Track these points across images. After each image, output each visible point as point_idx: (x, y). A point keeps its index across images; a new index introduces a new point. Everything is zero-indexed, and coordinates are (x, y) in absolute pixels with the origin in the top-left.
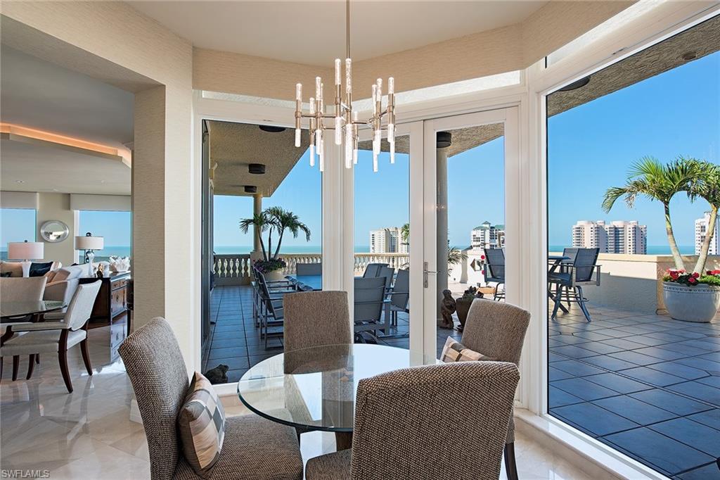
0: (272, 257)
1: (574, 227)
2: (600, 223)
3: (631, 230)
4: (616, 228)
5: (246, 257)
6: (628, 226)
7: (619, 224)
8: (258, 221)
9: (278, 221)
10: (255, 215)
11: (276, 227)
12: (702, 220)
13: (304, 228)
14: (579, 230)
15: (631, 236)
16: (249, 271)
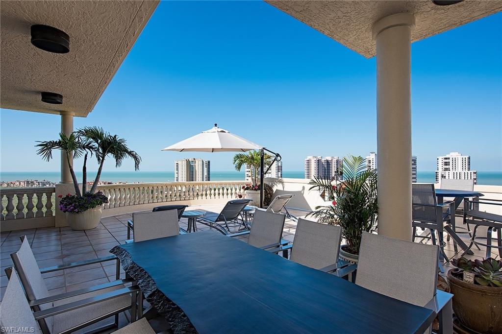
0: (88, 190)
1: (306, 160)
2: (319, 157)
3: (335, 162)
4: (327, 161)
5: (50, 192)
6: (334, 160)
7: (329, 158)
8: (67, 144)
9: (97, 145)
10: (63, 136)
11: (94, 153)
12: (369, 157)
13: (133, 155)
14: (309, 161)
15: (335, 165)
16: (53, 208)
